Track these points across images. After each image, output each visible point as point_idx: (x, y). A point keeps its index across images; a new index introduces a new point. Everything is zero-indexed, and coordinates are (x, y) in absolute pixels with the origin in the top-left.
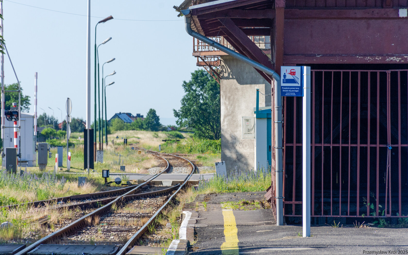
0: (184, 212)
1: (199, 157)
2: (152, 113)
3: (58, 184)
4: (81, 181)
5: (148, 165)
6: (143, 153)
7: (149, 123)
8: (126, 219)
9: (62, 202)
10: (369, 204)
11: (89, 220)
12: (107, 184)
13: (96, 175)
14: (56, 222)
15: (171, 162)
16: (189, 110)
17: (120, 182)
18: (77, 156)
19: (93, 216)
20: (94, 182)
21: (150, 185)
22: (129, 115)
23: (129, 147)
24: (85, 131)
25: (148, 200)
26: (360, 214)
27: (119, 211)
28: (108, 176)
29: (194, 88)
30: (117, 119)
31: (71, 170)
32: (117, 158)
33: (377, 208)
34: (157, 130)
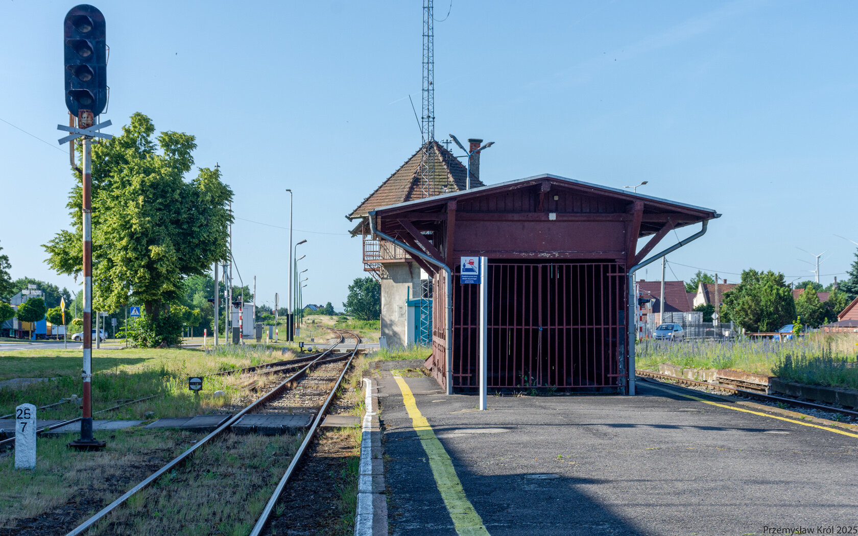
0: (364, 379)
1: (361, 332)
2: (329, 304)
3: (267, 353)
4: (284, 350)
5: (328, 337)
6: (325, 329)
7: (327, 311)
8: (317, 382)
9: (269, 367)
10: (523, 376)
11: (289, 385)
12: (302, 352)
13: (295, 345)
14: (263, 386)
15: (343, 335)
16: (352, 303)
17: (311, 350)
18: (283, 331)
19: (292, 381)
20: (294, 351)
21: (331, 353)
22: (315, 306)
23: (315, 325)
24: (288, 315)
25: (332, 365)
26: (516, 385)
27: (312, 374)
28: (303, 346)
29: (355, 289)
30: (308, 308)
31: (278, 341)
32: (308, 333)
33: (530, 379)
34: (332, 315)
